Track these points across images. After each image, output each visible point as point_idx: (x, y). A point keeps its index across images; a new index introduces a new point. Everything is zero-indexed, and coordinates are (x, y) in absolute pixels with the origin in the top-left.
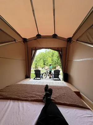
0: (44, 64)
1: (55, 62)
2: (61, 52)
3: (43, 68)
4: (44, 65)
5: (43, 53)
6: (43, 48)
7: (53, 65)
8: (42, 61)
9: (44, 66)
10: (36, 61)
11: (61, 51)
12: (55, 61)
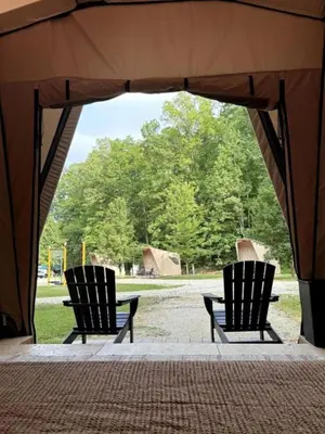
0: (142, 236)
1: (225, 215)
2: (274, 115)
3: (135, 268)
4: (142, 240)
5: (128, 142)
6: (128, 87)
7: (215, 238)
8: (125, 213)
9: (143, 247)
10: (75, 212)
11: (281, 106)
12: (230, 207)
